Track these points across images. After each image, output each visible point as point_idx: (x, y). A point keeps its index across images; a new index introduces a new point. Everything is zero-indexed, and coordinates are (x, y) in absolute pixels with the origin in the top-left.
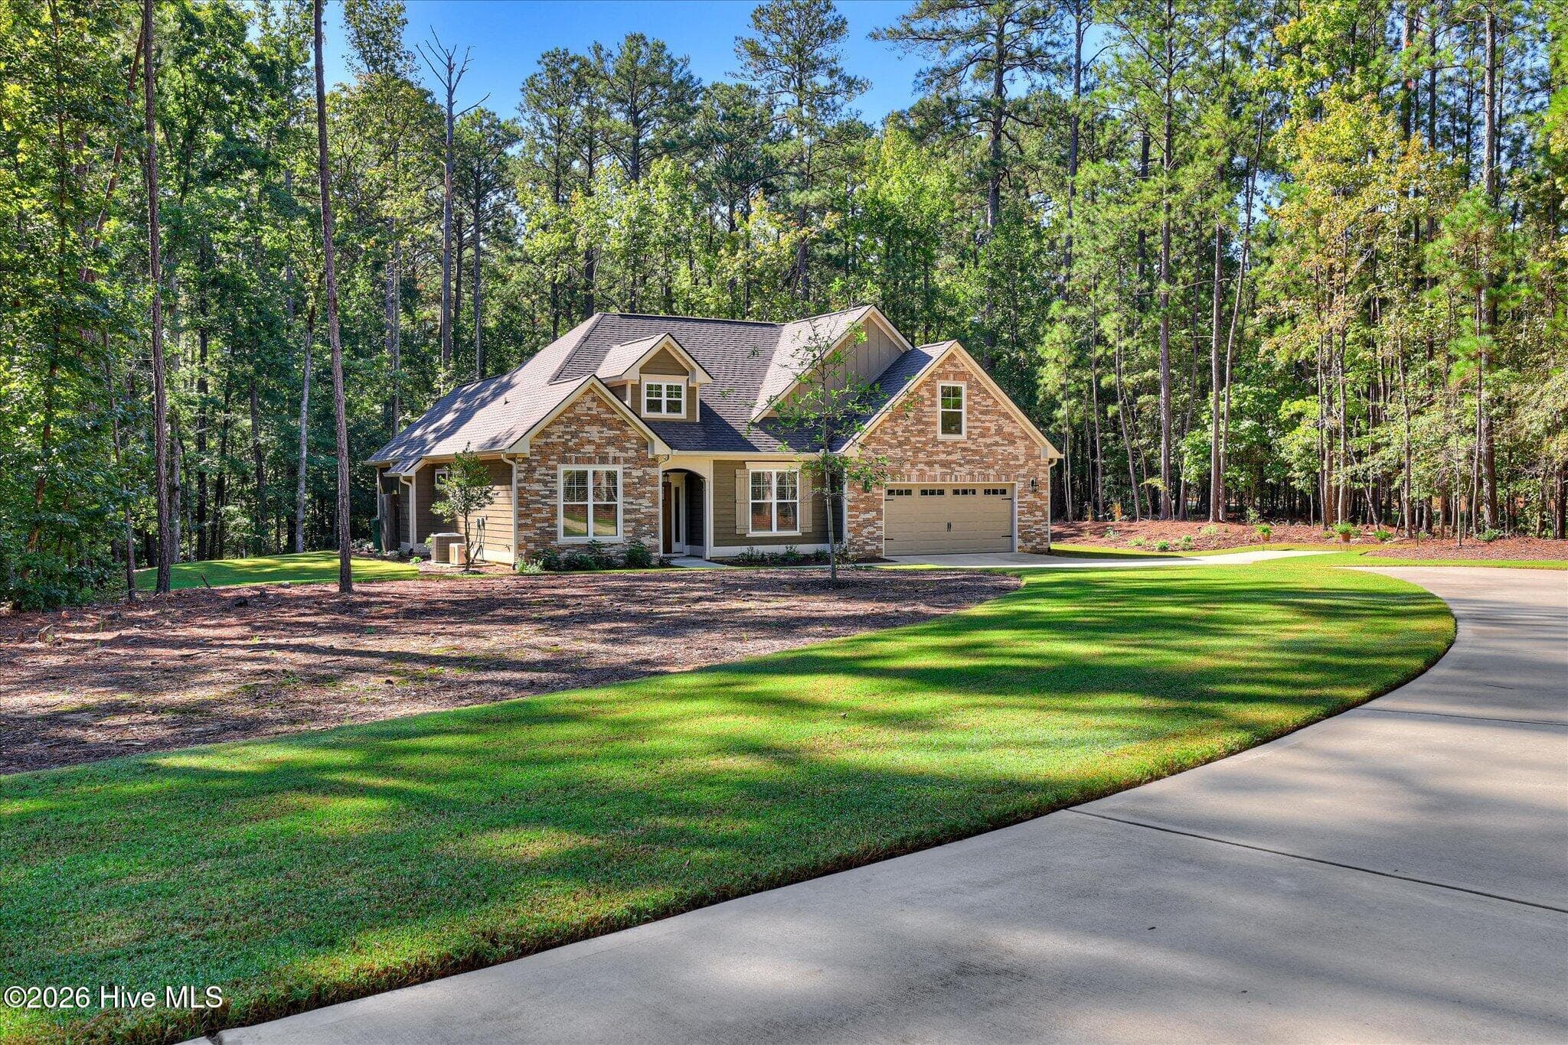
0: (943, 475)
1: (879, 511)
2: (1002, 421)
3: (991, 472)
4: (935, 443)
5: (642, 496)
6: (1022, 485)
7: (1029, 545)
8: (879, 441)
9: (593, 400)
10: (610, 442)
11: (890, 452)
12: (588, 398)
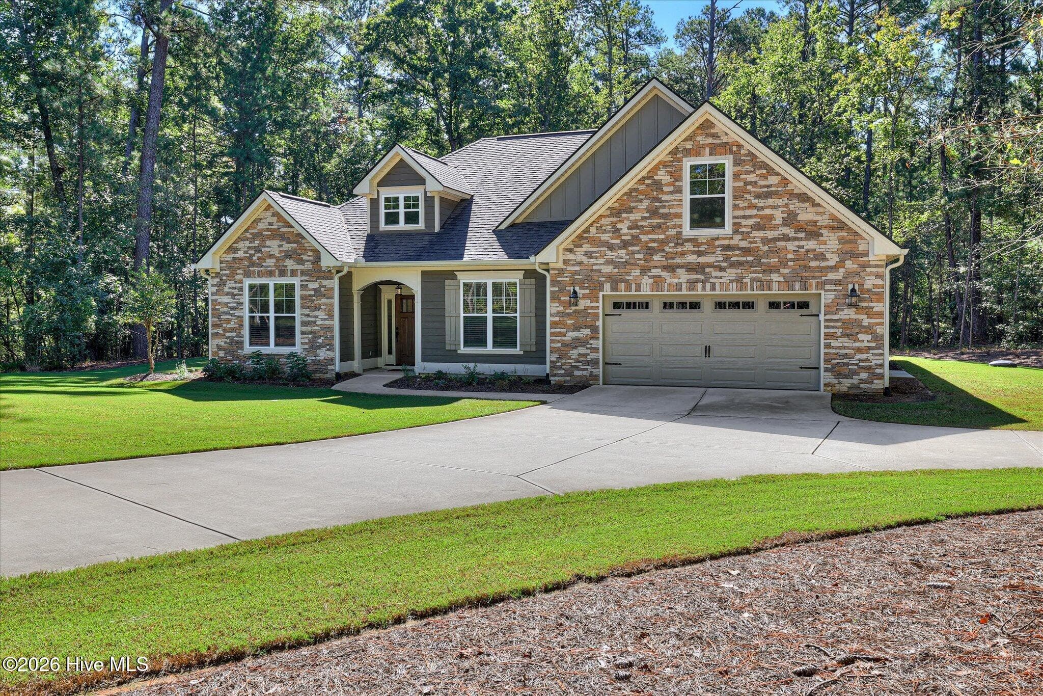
0: (692, 285)
1: (595, 329)
2: (795, 205)
3: (775, 277)
4: (680, 240)
5: (317, 308)
6: (831, 296)
7: (847, 382)
8: (593, 241)
9: (273, 215)
10: (288, 255)
11: (610, 255)
12: (269, 214)
